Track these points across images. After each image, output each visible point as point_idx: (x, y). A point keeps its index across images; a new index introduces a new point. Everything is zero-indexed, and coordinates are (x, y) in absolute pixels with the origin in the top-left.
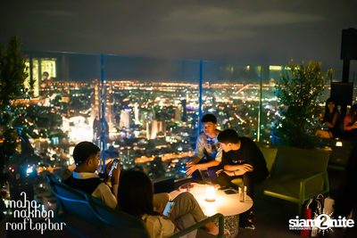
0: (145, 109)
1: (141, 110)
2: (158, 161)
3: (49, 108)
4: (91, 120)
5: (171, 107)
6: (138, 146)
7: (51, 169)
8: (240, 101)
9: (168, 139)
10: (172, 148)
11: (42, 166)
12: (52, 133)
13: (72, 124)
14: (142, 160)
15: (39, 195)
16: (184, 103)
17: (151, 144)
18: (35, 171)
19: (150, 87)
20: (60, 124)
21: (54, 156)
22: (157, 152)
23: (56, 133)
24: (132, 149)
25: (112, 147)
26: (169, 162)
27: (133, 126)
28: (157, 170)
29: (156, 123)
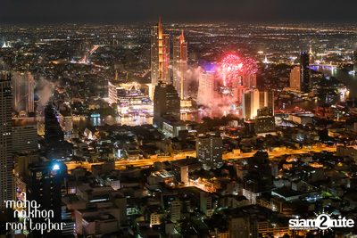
2: (261, 159)
3: (88, 67)
4: (151, 87)
5: (283, 66)
6: (227, 131)
7: (87, 165)
10: (286, 138)
11: (75, 159)
12: (92, 107)
13: (122, 93)
14: (236, 155)
15: (69, 207)
16: (304, 59)
17: (249, 129)
18: (64, 167)
19: (247, 32)
20: (104, 93)
21: (94, 144)
22: (259, 144)
23: (98, 107)
24: (218, 136)
25: (184, 133)
26: (282, 160)
28: (259, 173)
29: (256, 94)
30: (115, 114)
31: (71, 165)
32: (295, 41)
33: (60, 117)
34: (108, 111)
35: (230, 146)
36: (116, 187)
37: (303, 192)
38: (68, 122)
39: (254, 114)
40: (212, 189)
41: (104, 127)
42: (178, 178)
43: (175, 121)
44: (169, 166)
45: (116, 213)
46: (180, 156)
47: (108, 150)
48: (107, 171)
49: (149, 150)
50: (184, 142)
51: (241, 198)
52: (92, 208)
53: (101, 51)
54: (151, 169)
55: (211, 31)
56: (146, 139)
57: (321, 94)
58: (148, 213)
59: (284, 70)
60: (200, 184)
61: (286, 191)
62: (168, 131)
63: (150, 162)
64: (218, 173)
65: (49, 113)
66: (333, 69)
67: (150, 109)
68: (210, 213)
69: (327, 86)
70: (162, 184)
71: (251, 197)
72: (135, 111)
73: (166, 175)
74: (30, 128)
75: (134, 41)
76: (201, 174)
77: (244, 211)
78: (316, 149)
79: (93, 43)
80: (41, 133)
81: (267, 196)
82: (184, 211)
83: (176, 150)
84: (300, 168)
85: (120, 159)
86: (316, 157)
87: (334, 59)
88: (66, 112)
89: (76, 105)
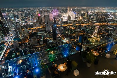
0: (79, 14)
1: (78, 14)
2: (80, 25)
3: (59, 13)
4: (67, 16)
7: (59, 26)
8: (101, 12)
9: (83, 21)
10: (84, 23)
13: (63, 17)
14: (77, 25)
16: (88, 12)
17: (79, 21)
19: (80, 8)
20: (61, 16)
21: (60, 23)
22: (80, 23)
23: (60, 18)
25: (71, 22)
26: (83, 25)
27: (76, 18)
28: (80, 27)
29: (81, 17)
30: (63, 19)
31: (57, 26)
32: (87, 9)
33: (56, 20)
34: (62, 19)
35: (76, 23)
36: (63, 28)
37: (85, 29)
38: (57, 20)
39: (80, 20)
40: (74, 29)
41: (61, 21)
42: (70, 27)
43: (70, 20)
44: (69, 26)
45: (62, 31)
46: (70, 25)
47: (62, 24)
48: (62, 26)
49: (67, 24)
50: (71, 23)
51: (77, 30)
52: (60, 31)
53: (61, 11)
54: (67, 26)
55: (76, 8)
56: (66, 22)
57: (89, 17)
58: (66, 31)
59: (85, 14)
60: (73, 28)
61: (83, 29)
62: (69, 22)
63: (67, 25)
64: (75, 27)
65: (54, 19)
66: (91, 14)
67: (67, 19)
68: (73, 31)
69: (90, 16)
70: (68, 28)
71: (78, 30)
72: (65, 19)
73: (68, 27)
74: (52, 21)
75: (65, 9)
76: (73, 27)
77: (77, 31)
78: (87, 24)
79: (60, 9)
80: (53, 21)
81: (80, 30)
82: (70, 31)
83: (70, 24)
84: (85, 27)
85: (63, 25)
86: (87, 25)
87: (92, 12)
88: (57, 19)
89: (58, 18)
